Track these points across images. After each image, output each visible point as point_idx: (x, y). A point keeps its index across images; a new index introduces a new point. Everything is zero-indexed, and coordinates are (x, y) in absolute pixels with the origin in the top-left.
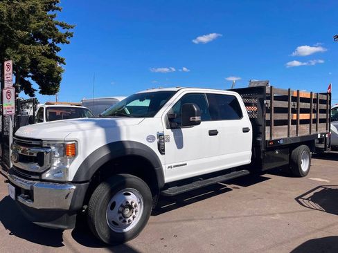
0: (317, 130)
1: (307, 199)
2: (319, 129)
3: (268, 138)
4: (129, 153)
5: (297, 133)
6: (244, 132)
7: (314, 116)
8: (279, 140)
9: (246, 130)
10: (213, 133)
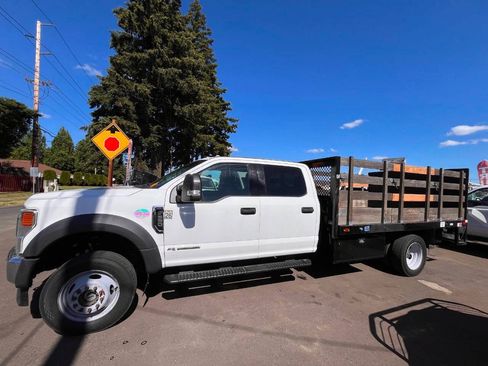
0: (439, 217)
1: (390, 322)
2: (442, 216)
3: (342, 222)
4: (97, 230)
5: (399, 219)
6: (303, 212)
7: (432, 198)
8: (363, 226)
9: (307, 210)
10: (248, 211)
